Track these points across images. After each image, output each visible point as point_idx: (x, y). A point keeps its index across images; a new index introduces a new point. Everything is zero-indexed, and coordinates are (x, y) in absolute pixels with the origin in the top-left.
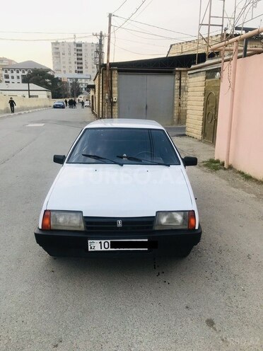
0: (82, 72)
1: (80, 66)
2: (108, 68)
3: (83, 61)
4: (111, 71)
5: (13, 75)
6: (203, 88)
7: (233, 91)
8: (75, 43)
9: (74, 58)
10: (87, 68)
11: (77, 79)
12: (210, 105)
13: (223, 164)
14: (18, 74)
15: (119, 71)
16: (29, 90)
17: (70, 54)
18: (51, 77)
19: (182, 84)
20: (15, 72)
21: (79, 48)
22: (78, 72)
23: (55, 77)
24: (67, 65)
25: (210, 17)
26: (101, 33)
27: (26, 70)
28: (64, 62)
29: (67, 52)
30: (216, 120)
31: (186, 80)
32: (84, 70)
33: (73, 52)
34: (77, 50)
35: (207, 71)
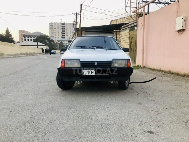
0: (64, 38)
1: (64, 34)
2: (80, 30)
3: (65, 32)
4: (82, 31)
5: (28, 39)
6: (128, 36)
7: (144, 29)
8: (61, 23)
9: (60, 31)
10: (67, 35)
11: (62, 41)
12: (132, 44)
13: (141, 66)
14: (31, 39)
15: (85, 32)
16: (38, 46)
17: (58, 28)
18: (49, 39)
19: (118, 38)
20: (30, 37)
21: (63, 26)
22: (63, 38)
23: (51, 39)
24: (57, 34)
25: (130, 3)
26: (77, 13)
27: (36, 36)
28: (55, 33)
29: (57, 28)
30: (136, 51)
31: (119, 36)
32: (66, 36)
33: (60, 27)
34: (62, 27)
35: (130, 28)
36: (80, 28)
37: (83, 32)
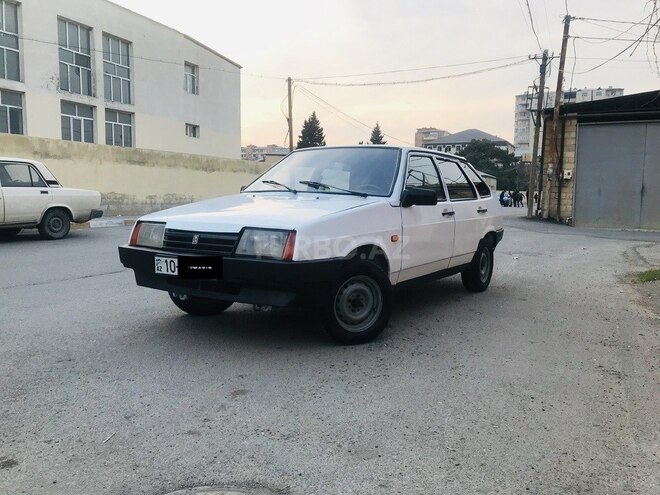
2: (556, 116)
4: (563, 120)
15: (580, 120)
18: (502, 154)
26: (546, 52)
36: (557, 109)
37: (568, 123)
